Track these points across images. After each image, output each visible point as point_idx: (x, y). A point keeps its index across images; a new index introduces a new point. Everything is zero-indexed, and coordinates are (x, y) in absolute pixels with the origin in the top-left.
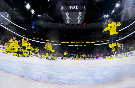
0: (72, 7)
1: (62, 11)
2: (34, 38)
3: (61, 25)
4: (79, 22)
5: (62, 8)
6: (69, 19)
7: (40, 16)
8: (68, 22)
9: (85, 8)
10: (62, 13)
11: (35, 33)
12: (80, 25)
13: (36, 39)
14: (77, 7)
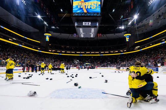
0: (85, 24)
1: (76, 27)
2: (50, 51)
3: (75, 37)
4: (92, 36)
5: (76, 24)
6: (83, 33)
7: (54, 27)
8: (82, 36)
9: (98, 24)
10: (76, 29)
11: (50, 45)
12: (93, 38)
13: (52, 51)
14: (90, 23)
